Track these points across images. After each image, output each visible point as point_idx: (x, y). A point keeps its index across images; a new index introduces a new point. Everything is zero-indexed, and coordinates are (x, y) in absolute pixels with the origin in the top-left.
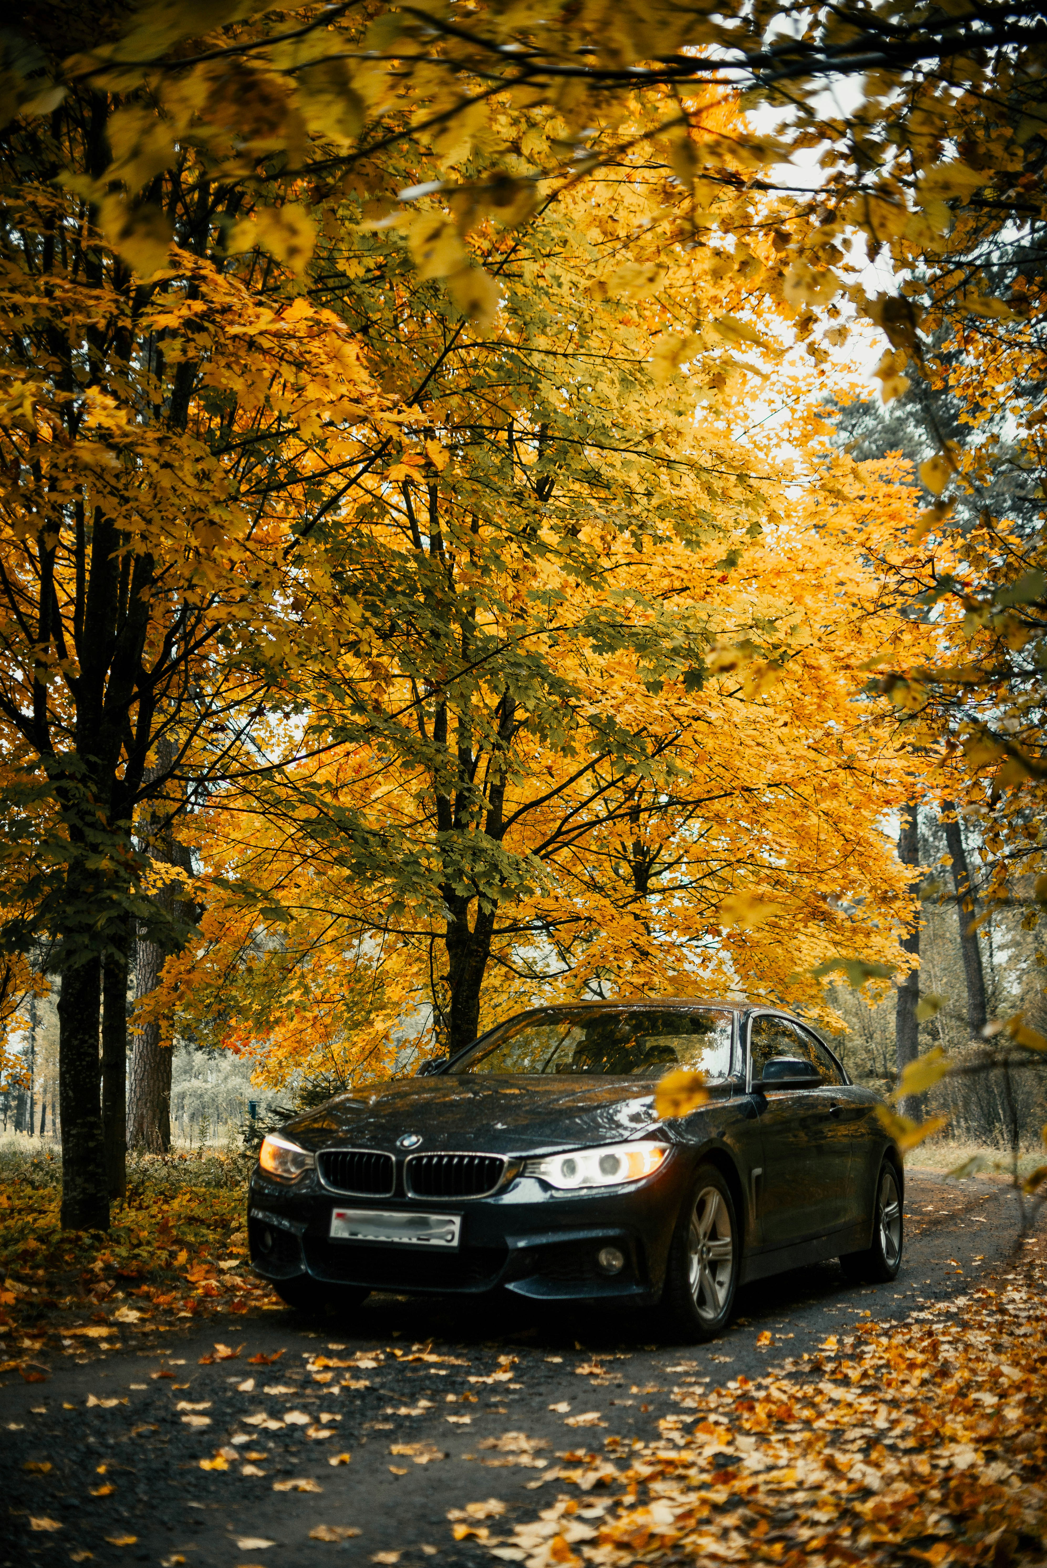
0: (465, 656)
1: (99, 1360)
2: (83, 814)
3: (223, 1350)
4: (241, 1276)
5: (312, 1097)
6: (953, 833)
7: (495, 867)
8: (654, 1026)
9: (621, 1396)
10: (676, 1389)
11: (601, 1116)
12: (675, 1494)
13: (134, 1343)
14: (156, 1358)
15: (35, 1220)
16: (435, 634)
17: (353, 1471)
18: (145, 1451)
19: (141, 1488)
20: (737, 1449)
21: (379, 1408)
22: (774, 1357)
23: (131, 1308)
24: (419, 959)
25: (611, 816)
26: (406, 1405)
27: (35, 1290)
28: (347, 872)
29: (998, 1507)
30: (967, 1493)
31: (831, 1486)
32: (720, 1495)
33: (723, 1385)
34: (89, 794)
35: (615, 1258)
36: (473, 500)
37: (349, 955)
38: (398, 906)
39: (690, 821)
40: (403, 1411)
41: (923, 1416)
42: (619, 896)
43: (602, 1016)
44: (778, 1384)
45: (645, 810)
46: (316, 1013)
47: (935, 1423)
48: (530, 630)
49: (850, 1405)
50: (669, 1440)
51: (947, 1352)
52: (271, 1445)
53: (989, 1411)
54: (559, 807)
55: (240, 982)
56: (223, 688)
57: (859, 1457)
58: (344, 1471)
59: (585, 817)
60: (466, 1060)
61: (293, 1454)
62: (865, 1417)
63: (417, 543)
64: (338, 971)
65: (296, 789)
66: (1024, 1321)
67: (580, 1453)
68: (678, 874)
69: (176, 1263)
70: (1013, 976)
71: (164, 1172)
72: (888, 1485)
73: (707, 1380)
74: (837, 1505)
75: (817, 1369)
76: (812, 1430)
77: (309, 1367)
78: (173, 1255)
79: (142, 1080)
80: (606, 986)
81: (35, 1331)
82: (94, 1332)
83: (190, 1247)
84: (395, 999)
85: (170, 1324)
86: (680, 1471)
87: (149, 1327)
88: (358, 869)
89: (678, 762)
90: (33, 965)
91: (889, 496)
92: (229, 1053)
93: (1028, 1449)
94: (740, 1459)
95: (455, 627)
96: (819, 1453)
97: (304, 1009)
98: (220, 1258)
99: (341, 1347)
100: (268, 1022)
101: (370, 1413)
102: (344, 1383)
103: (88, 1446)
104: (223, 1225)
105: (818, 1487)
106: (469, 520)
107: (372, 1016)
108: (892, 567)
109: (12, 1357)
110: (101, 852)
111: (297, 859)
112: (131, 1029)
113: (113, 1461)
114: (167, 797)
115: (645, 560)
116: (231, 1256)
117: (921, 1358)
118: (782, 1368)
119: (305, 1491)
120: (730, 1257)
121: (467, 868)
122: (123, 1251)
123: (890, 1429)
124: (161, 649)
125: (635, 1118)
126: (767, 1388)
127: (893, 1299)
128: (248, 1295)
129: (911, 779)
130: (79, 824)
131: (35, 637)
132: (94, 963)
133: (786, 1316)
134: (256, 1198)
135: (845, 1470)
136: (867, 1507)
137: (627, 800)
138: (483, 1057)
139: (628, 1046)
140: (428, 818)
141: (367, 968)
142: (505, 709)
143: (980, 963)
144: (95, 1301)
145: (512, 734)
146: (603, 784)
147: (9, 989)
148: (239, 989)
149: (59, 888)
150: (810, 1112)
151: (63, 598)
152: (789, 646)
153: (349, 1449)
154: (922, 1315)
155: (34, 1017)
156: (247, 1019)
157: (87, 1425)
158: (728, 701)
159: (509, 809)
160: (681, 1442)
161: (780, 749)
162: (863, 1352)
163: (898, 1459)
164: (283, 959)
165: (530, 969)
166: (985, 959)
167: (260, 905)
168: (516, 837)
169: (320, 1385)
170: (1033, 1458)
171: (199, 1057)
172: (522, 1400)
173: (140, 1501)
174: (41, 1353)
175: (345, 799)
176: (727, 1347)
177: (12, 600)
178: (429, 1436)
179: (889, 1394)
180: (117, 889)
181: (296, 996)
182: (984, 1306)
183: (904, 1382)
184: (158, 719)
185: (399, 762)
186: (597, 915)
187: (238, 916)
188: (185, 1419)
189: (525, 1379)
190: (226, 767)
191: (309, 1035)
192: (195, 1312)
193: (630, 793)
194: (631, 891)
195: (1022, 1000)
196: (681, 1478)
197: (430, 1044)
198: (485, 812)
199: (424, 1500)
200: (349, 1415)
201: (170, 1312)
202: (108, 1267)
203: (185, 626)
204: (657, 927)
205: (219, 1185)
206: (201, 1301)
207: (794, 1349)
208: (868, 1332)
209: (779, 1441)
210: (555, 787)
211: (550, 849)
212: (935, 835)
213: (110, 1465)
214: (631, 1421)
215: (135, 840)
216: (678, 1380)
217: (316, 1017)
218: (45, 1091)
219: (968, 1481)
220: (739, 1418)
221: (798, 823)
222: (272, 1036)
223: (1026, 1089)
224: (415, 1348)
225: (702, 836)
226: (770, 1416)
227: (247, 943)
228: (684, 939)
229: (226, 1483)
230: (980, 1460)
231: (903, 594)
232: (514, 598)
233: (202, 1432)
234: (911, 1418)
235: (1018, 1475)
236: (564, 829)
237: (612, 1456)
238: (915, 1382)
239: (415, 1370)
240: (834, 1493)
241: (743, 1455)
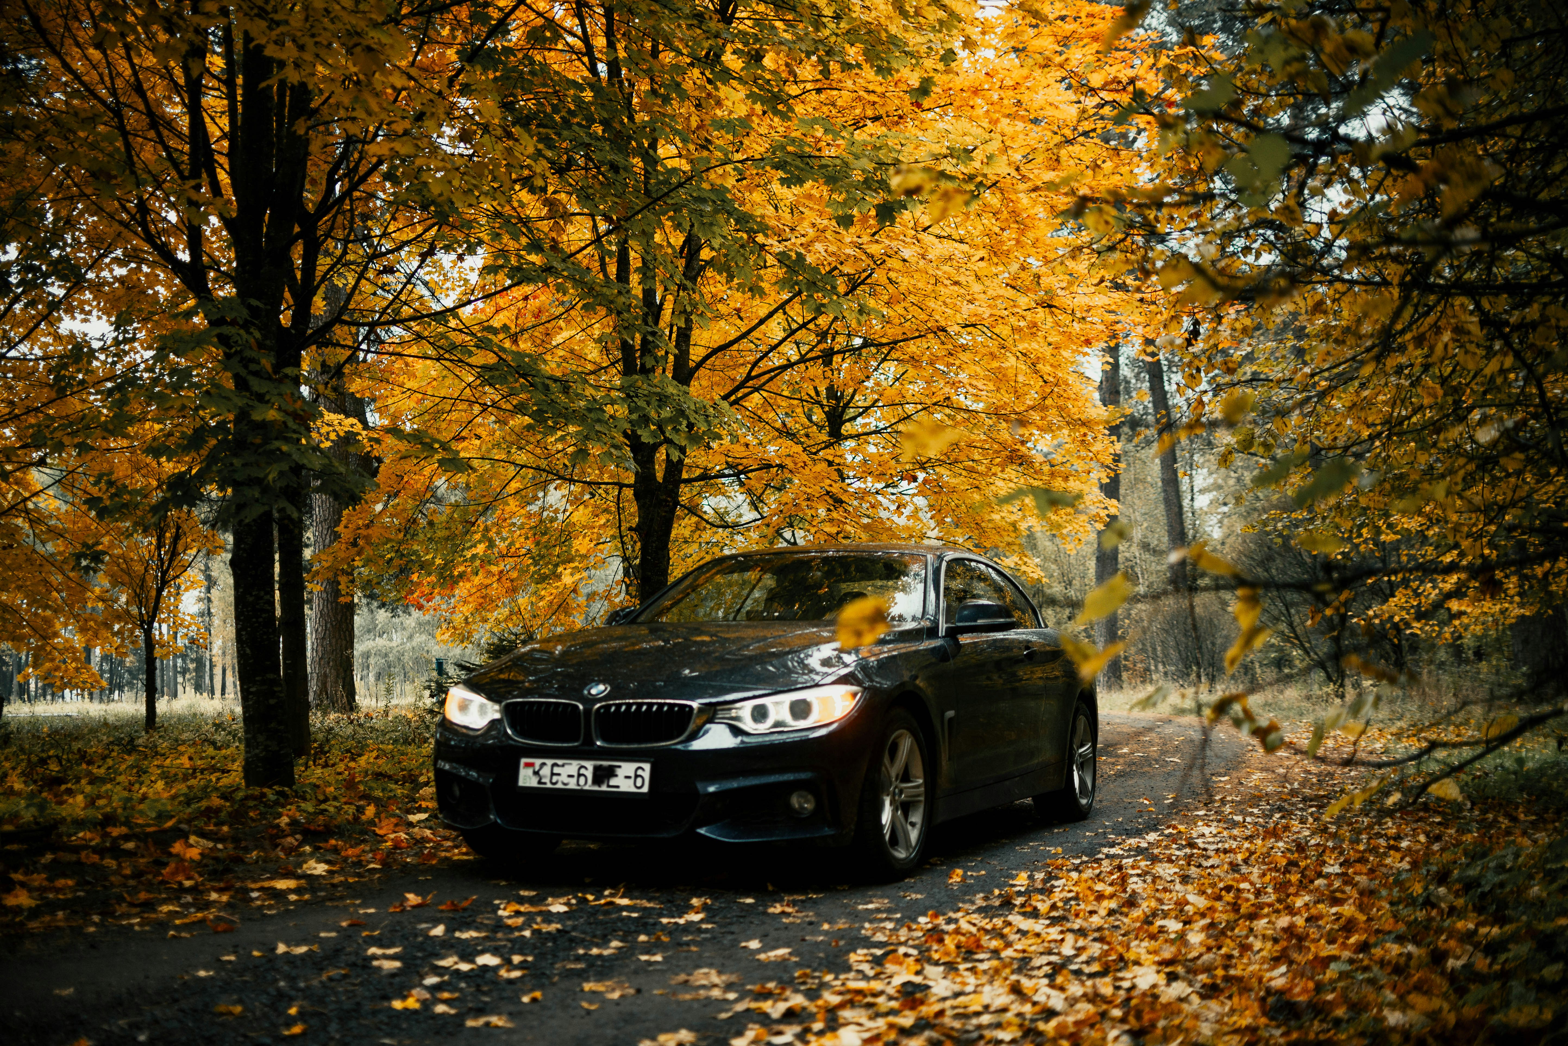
0: (647, 192)
1: (287, 911)
2: (246, 362)
3: (412, 898)
4: (430, 828)
5: (497, 650)
6: (1155, 373)
7: (682, 413)
8: (847, 571)
9: (813, 933)
10: (867, 925)
11: (792, 660)
12: (864, 1020)
13: (323, 894)
14: (346, 907)
15: (218, 779)
16: (614, 168)
17: (544, 1008)
18: (336, 994)
19: (333, 1027)
20: (925, 978)
21: (572, 949)
22: (965, 894)
23: (319, 861)
24: (606, 511)
25: (803, 360)
26: (598, 946)
27: (220, 846)
28: (527, 420)
29: (1177, 1022)
30: (1147, 1009)
31: (1016, 1008)
32: (907, 1020)
33: (915, 920)
34: (252, 340)
35: (807, 802)
36: (652, 22)
37: (534, 508)
38: (582, 454)
39: (885, 365)
40: (595, 951)
41: (1109, 943)
42: (812, 442)
43: (793, 563)
44: (968, 918)
45: (838, 352)
46: (502, 567)
47: (1120, 949)
48: (714, 163)
49: (1038, 935)
50: (859, 971)
51: (1135, 884)
52: (463, 985)
53: (1173, 936)
54: (747, 351)
55: (421, 536)
56: (391, 228)
57: (1046, 981)
58: (536, 1007)
59: (776, 360)
60: (654, 609)
61: (485, 994)
62: (1052, 945)
63: (593, 70)
64: (523, 524)
65: (473, 334)
66: (1212, 853)
67: (771, 985)
68: (872, 420)
69: (364, 818)
70: (1214, 520)
71: (349, 730)
72: (1072, 1006)
73: (898, 916)
74: (1021, 1026)
75: (1007, 904)
76: (999, 959)
77: (500, 913)
78: (360, 810)
79: (323, 638)
80: (800, 534)
81: (222, 885)
82: (282, 884)
83: (377, 802)
84: (583, 551)
85: (359, 875)
86: (869, 999)
87: (338, 879)
88: (539, 417)
89: (871, 303)
90: (204, 523)
91: (1093, 16)
92: (412, 609)
93: (1208, 969)
94: (928, 987)
95: (637, 161)
96: (1006, 979)
97: (490, 563)
98: (409, 812)
99: (533, 893)
100: (452, 576)
101: (561, 954)
102: (535, 926)
103: (278, 990)
104: (412, 780)
105: (1004, 1010)
106: (648, 45)
107: (560, 569)
108: (1092, 89)
109: (199, 909)
110: (268, 402)
111: (477, 409)
112: (309, 586)
113: (305, 1003)
114: (338, 344)
115: (834, 85)
116: (420, 810)
117: (1109, 890)
118: (973, 903)
119: (497, 1027)
120: (922, 798)
121: (653, 414)
122: (309, 807)
123: (1076, 956)
124: (324, 187)
125: (826, 662)
126: (956, 921)
127: (1085, 837)
128: (438, 846)
129: (1112, 317)
130: (243, 372)
131: (186, 173)
132: (267, 518)
133: (978, 855)
134: (443, 750)
135: (1030, 994)
136: (1049, 1027)
137: (819, 342)
138: (672, 606)
139: (821, 592)
140: (613, 364)
141: (553, 520)
142: (691, 247)
143: (1181, 507)
144: (282, 855)
145: (698, 274)
146: (794, 326)
147: (180, 548)
148: (420, 543)
149: (225, 440)
150: (1004, 655)
151: (214, 131)
152: (985, 176)
153: (541, 987)
154: (1113, 851)
155: (208, 578)
156: (430, 574)
157: (277, 970)
158: (922, 236)
159: (696, 354)
160: (871, 973)
161: (976, 287)
162: (1053, 886)
163: (1083, 983)
164: (466, 512)
165: (722, 519)
166: (1186, 503)
167: (437, 457)
168: (704, 383)
169: (511, 929)
170: (1214, 977)
171: (382, 615)
172: (714, 938)
173: (332, 1039)
174: (229, 905)
175: (525, 345)
176: (919, 885)
177: (159, 135)
178: (620, 974)
179: (1077, 924)
180: (287, 440)
181: (480, 549)
182: (1174, 841)
183: (1092, 913)
184: (323, 263)
185: (580, 305)
186: (788, 462)
187: (417, 468)
188: (375, 963)
189: (717, 919)
190: (397, 312)
191: (495, 589)
192: (384, 863)
193: (823, 335)
194: (824, 437)
195: (1223, 544)
196: (870, 1005)
197: (620, 598)
198: (671, 358)
199: (615, 1032)
200: (540, 956)
201: (359, 864)
202: (294, 822)
203: (348, 161)
204: (851, 474)
205: (406, 742)
206: (390, 853)
207: (985, 886)
208: (1059, 868)
209: (967, 969)
210: (744, 330)
211: (740, 395)
212: (1137, 377)
213: (301, 1007)
214: (821, 955)
215: (305, 390)
216: (869, 917)
217: (501, 572)
218: (224, 653)
219: (1149, 999)
220: (929, 950)
221: (995, 364)
222: (457, 592)
223: (1225, 632)
224: (607, 893)
225: (897, 379)
226: (958, 947)
227: (428, 495)
228: (879, 486)
229: (418, 1021)
230: (1161, 980)
231: (1102, 118)
232: (698, 127)
233: (393, 975)
234: (1098, 945)
235: (1198, 993)
236: (753, 374)
237: (802, 988)
238: (1103, 912)
239: (607, 913)
240: (1019, 1015)
241: (930, 983)
